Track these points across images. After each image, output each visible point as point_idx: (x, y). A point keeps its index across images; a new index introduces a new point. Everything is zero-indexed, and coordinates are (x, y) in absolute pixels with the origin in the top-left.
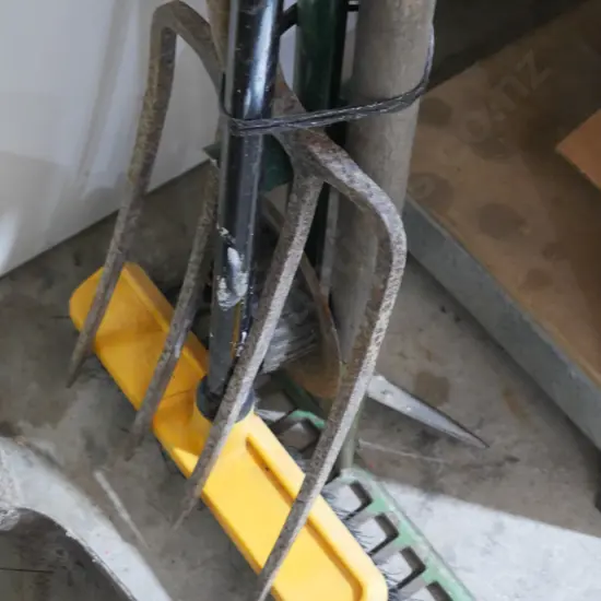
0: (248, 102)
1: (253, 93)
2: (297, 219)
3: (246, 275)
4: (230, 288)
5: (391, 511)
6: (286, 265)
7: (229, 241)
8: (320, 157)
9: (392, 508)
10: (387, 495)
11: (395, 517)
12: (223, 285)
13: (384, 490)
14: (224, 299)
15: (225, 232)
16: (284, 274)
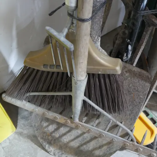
0: (142, 7)
1: (144, 4)
2: (145, 38)
3: (131, 52)
4: (127, 56)
5: (154, 117)
6: (140, 50)
7: (129, 43)
8: (155, 21)
9: (154, 116)
10: (153, 113)
11: (155, 118)
12: (125, 55)
13: (152, 112)
14: (125, 59)
15: (129, 40)
16: (139, 52)
